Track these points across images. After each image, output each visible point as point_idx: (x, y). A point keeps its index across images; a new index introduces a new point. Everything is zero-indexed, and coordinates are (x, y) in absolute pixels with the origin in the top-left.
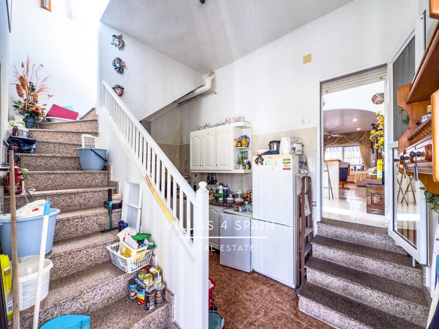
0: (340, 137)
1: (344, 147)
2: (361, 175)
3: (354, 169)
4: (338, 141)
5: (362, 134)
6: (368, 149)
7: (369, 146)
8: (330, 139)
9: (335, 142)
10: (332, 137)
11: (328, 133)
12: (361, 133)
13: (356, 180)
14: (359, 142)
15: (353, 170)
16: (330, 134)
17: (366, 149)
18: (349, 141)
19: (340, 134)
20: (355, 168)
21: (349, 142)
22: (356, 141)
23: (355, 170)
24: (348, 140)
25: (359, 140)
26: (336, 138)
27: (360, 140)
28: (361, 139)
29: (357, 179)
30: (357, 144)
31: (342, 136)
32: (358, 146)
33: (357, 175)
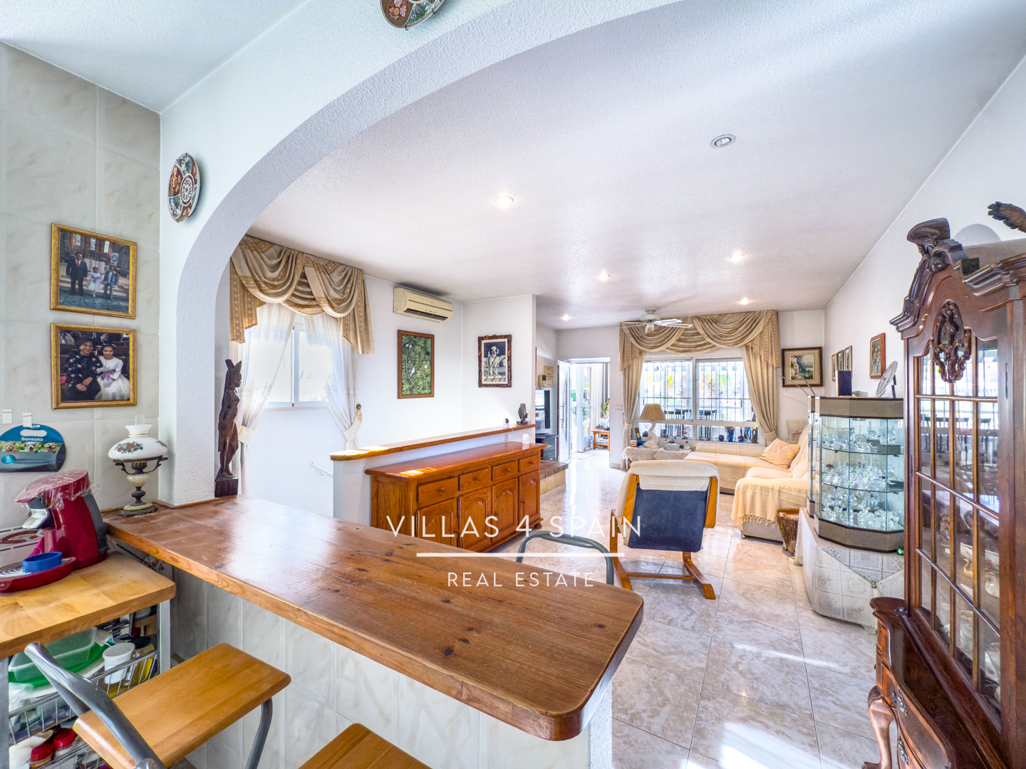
0: (686, 330)
1: (698, 361)
2: (758, 491)
3: (725, 435)
4: (679, 340)
5: (755, 322)
6: (770, 369)
7: (777, 364)
8: (654, 335)
9: (669, 344)
10: (660, 329)
11: (644, 313)
12: (749, 319)
13: (740, 514)
14: (745, 349)
15: (725, 439)
16: (651, 317)
17: (765, 371)
18: (714, 343)
19: (685, 320)
20: (731, 432)
21: (715, 346)
22: (736, 344)
23: (731, 440)
24: (708, 340)
25: (743, 339)
26: (673, 330)
27: (746, 341)
28: (750, 337)
29: (744, 510)
30: (737, 352)
31: (690, 326)
32: (739, 359)
33: (744, 492)
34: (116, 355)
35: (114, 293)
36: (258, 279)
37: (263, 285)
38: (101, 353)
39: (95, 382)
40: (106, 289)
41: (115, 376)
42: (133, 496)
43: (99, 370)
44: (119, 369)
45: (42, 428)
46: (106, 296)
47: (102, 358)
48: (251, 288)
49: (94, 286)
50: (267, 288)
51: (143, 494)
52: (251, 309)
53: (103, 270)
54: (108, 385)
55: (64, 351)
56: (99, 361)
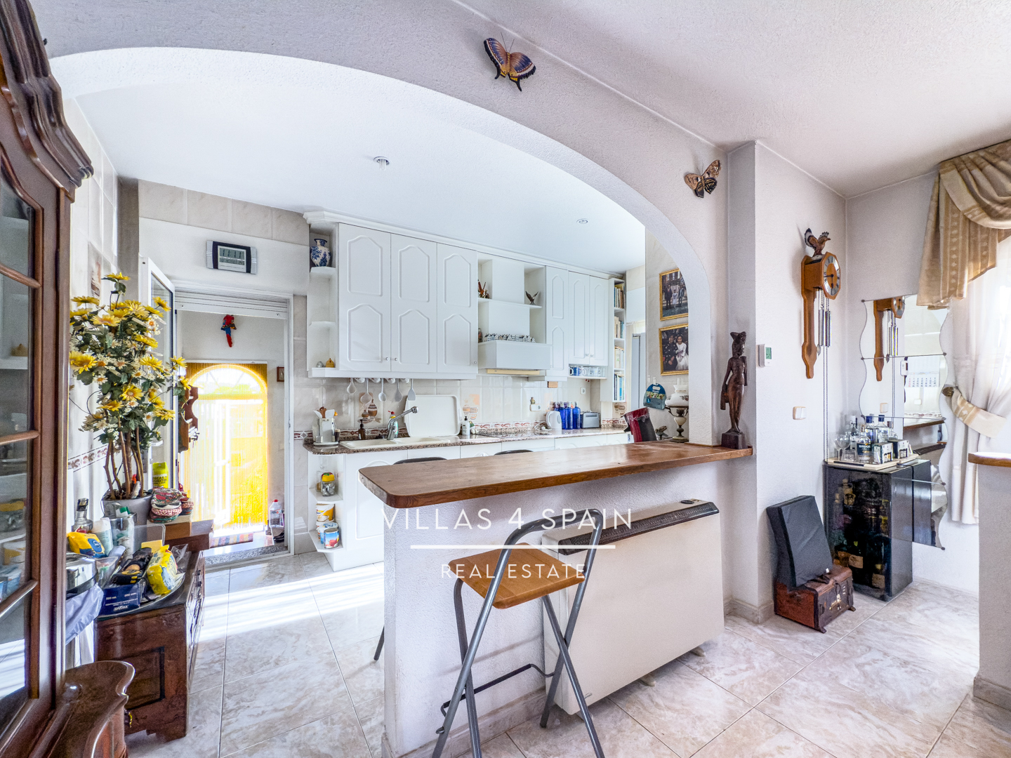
34: (683, 341)
35: (683, 302)
36: (988, 202)
37: (998, 208)
38: (677, 342)
39: (675, 359)
40: (679, 301)
41: (683, 354)
42: (678, 431)
43: (677, 352)
44: (684, 350)
45: (659, 386)
46: (679, 305)
47: (677, 344)
48: (979, 219)
49: (675, 301)
50: (1006, 209)
51: (683, 430)
52: (986, 248)
53: (678, 290)
54: (680, 361)
55: (664, 342)
56: (676, 346)
